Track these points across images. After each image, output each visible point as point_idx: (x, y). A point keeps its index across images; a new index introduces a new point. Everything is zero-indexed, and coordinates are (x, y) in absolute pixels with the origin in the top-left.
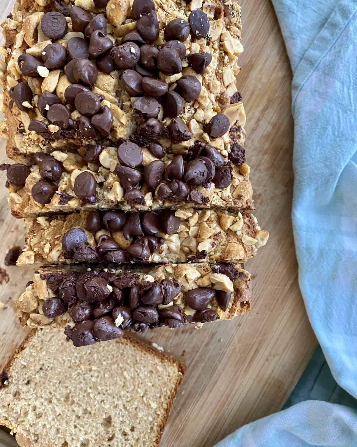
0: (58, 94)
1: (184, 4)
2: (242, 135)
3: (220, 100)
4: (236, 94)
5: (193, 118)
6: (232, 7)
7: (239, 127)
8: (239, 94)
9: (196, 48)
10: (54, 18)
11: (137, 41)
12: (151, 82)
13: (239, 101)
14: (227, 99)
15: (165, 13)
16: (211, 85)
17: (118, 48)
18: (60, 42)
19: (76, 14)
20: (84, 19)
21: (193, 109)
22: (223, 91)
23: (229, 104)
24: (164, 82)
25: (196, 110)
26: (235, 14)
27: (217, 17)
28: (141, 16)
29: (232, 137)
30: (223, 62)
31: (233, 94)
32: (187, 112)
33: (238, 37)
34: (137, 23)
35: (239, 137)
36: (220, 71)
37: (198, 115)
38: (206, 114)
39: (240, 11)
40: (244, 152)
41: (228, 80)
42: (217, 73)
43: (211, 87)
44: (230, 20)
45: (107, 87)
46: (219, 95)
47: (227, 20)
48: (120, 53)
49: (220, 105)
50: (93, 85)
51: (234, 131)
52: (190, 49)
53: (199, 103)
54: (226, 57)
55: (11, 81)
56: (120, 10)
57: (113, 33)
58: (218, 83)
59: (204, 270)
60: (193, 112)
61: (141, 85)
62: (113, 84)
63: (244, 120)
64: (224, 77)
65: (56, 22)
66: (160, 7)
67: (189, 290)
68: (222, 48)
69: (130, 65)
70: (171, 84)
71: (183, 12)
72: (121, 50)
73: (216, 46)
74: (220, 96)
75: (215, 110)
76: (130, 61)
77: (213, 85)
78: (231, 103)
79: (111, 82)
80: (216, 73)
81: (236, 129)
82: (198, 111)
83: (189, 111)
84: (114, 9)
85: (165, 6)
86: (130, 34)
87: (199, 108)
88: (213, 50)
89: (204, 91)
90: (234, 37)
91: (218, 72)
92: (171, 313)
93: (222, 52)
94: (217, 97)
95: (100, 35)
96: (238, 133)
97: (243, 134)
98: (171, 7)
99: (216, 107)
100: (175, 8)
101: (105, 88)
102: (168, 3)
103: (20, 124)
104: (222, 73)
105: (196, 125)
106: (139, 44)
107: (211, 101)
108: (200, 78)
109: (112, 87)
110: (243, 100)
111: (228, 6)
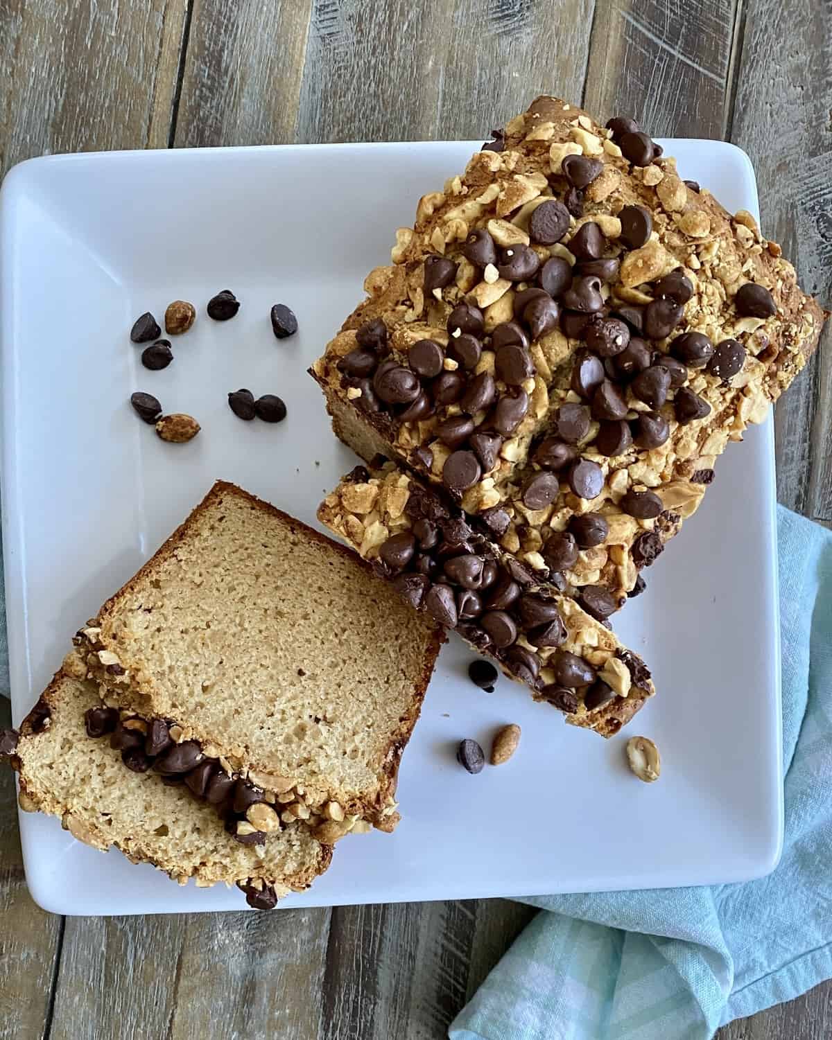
0: (487, 317)
1: (731, 311)
2: (672, 529)
3: (680, 468)
4: (707, 471)
5: (626, 468)
6: (795, 356)
7: (678, 517)
8: (712, 472)
9: (700, 386)
10: (556, 214)
11: (635, 327)
12: (610, 397)
13: (705, 482)
14: (689, 472)
15: (699, 308)
16: (683, 442)
17: (603, 326)
18: (540, 249)
19: (587, 241)
20: (591, 252)
21: (635, 455)
22: (692, 458)
23: (686, 479)
24: (626, 404)
25: (637, 460)
26: (790, 368)
27: (762, 356)
28: (664, 297)
29: (658, 524)
30: (722, 422)
31: (703, 468)
32: (625, 456)
33: (772, 397)
34: (652, 302)
35: (667, 529)
36: (709, 430)
37: (635, 469)
38: (647, 475)
39: (801, 368)
40: (659, 553)
41: (711, 447)
42: (703, 430)
43: (681, 445)
44: (778, 370)
45: (552, 354)
46: (683, 460)
47: (774, 368)
48: (601, 333)
49: (675, 473)
50: (537, 341)
51: (666, 517)
52: (691, 381)
53: (648, 455)
54: (732, 418)
55: (437, 237)
56: (645, 274)
57: (614, 285)
58: (694, 445)
59: (606, 643)
60: (633, 460)
61: (595, 387)
62: (562, 356)
63: (691, 511)
64: (708, 442)
65: (554, 222)
66: (699, 293)
67: (568, 652)
68: (736, 402)
69: (602, 354)
70: (632, 411)
71: (722, 321)
72: (604, 331)
73: (729, 396)
74: (685, 462)
75: (662, 477)
76: (605, 349)
77: (684, 445)
78: (692, 480)
79: (562, 352)
80: (702, 428)
81: (671, 517)
82: (640, 464)
83: (629, 455)
84: (638, 266)
85: (705, 300)
86: (632, 310)
87: (644, 460)
88: (721, 399)
89: (666, 447)
90: (766, 395)
91: (706, 429)
92: (531, 660)
93: (732, 407)
94: (678, 460)
95: (596, 286)
96: (670, 523)
97: (676, 529)
98: (711, 305)
99: (666, 472)
100: (716, 310)
101: (549, 353)
102: (712, 298)
103: (406, 300)
104: (709, 435)
105: (624, 479)
106: (634, 333)
107: (667, 462)
108: (673, 427)
109: (558, 360)
110: (711, 485)
111: (790, 352)
